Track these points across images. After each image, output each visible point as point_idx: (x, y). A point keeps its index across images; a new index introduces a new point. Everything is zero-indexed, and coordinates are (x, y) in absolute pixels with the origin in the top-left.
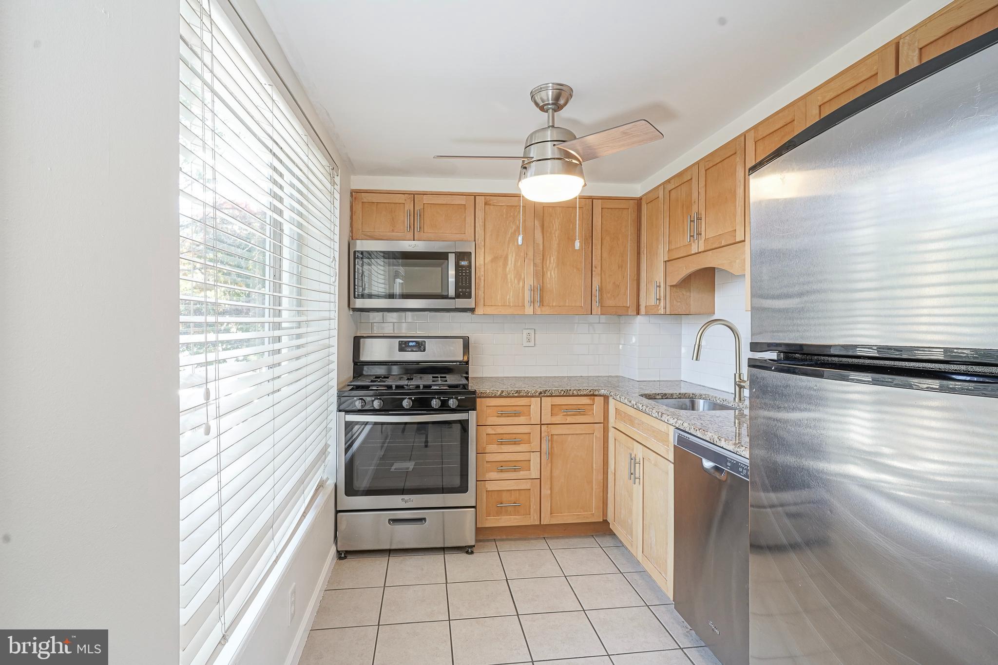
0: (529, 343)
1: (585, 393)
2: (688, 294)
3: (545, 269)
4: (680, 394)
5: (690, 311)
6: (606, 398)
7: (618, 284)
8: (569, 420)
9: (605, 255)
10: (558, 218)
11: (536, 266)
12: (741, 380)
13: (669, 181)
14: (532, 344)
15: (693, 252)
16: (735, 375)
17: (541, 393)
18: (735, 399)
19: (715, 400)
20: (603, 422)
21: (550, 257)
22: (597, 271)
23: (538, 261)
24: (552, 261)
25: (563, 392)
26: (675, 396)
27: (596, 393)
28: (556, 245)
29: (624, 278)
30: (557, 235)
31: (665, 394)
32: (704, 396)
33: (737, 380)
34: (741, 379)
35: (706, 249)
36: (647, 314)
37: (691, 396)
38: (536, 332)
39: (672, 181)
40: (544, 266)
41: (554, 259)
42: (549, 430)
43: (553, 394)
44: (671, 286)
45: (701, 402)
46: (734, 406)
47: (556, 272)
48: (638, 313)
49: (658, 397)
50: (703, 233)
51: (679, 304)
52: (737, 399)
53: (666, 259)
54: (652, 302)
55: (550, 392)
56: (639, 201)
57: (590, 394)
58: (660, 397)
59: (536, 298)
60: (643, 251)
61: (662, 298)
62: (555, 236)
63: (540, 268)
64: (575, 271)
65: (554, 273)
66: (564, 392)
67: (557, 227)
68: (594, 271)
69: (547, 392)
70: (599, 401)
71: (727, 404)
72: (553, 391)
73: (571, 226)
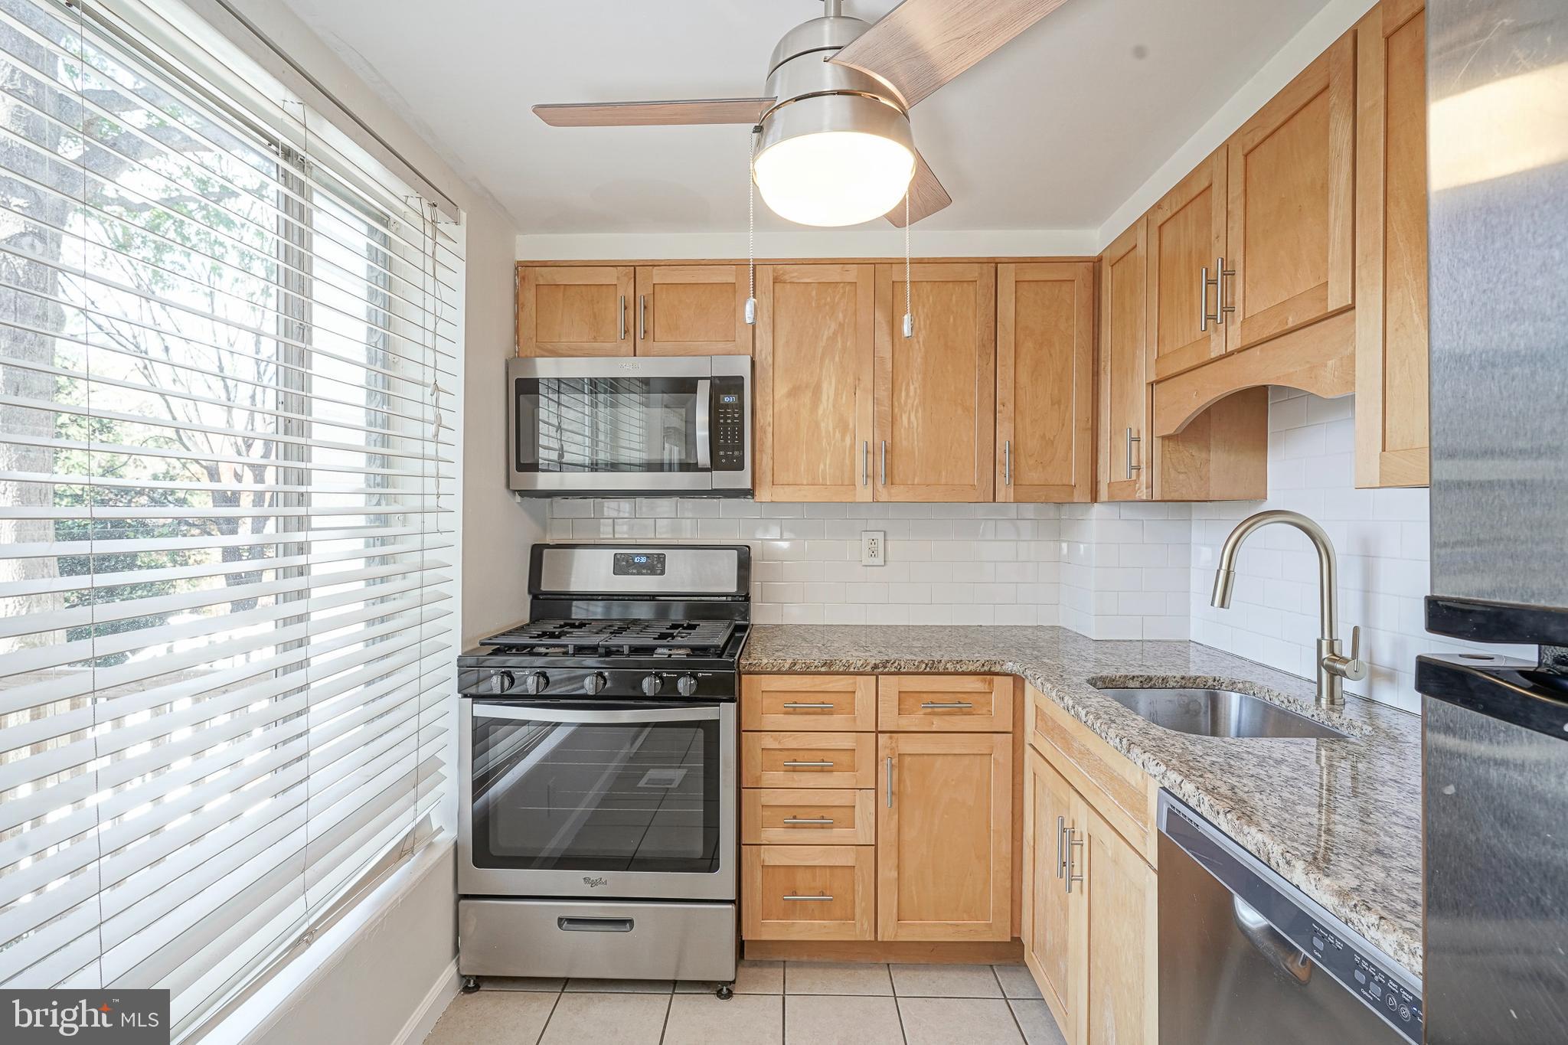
0: (873, 559)
1: (971, 668)
2: (1204, 455)
3: (896, 410)
4: (1183, 678)
5: (1208, 494)
6: (1018, 681)
7: (1052, 438)
8: (938, 724)
9: (1024, 379)
10: (924, 306)
11: (877, 404)
12: (1334, 655)
13: (1158, 206)
14: (880, 561)
15: (1213, 355)
16: (1319, 643)
17: (876, 667)
18: (1318, 699)
19: (1267, 698)
20: (1011, 730)
21: (908, 385)
22: (1005, 412)
23: (883, 393)
24: (912, 393)
25: (924, 666)
26: (1172, 684)
27: (997, 668)
28: (919, 360)
29: (1063, 425)
30: (921, 340)
31: (1150, 679)
32: (1240, 686)
33: (1325, 654)
34: (1336, 652)
35: (1246, 343)
36: (1112, 501)
37: (1210, 682)
38: (888, 538)
39: (1166, 206)
40: (896, 404)
41: (915, 388)
42: (894, 745)
43: (902, 670)
44: (1164, 438)
45: (1234, 698)
46: (1316, 718)
47: (920, 414)
48: (1095, 499)
49: (1131, 684)
50: (1239, 307)
51: (1181, 477)
52: (1323, 701)
53: (1153, 378)
54: (1122, 474)
55: (896, 664)
56: (1095, 265)
57: (982, 670)
58: (1138, 684)
59: (879, 464)
60: (1105, 366)
61: (1143, 466)
62: (918, 342)
63: (887, 408)
64: (960, 411)
65: (916, 417)
66: (927, 665)
67: (922, 323)
68: (1000, 412)
69: (889, 665)
70: (1003, 687)
71: (1299, 712)
72: (903, 663)
73: (952, 320)
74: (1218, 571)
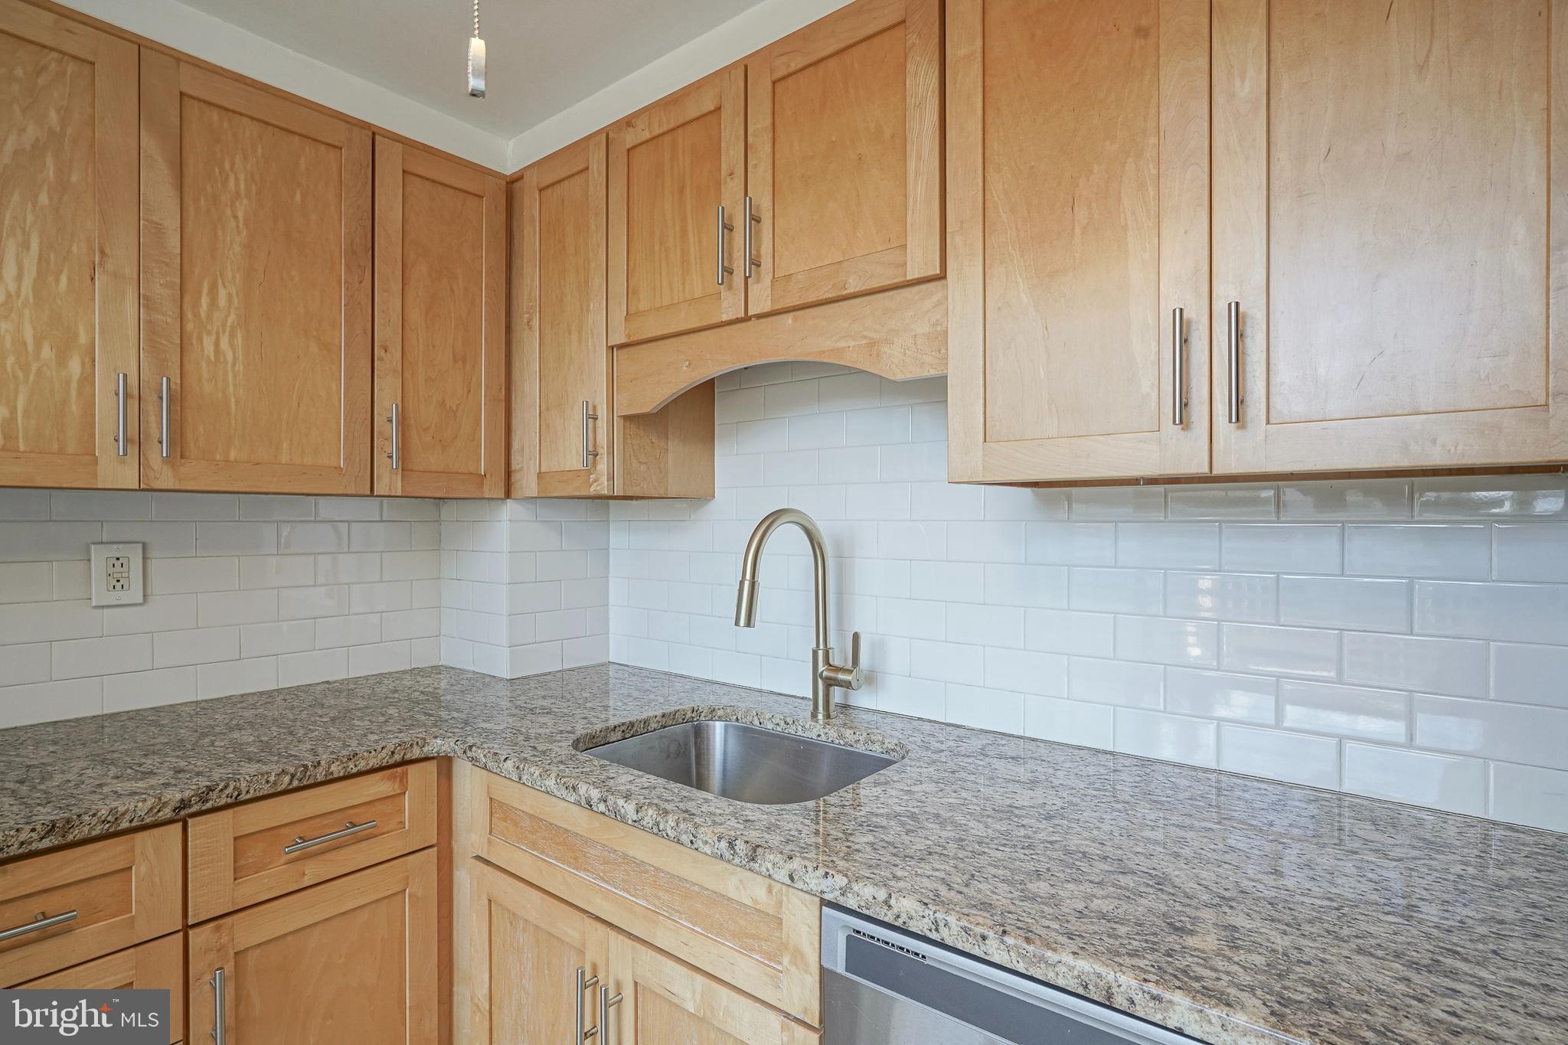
1: (373, 762)
2: (662, 444)
3: (190, 326)
4: (663, 716)
5: (667, 490)
6: (445, 764)
7: (454, 407)
8: (313, 871)
9: (415, 315)
10: (245, 158)
11: (147, 307)
12: (831, 666)
13: (628, 122)
14: (135, 594)
15: (725, 318)
16: (815, 653)
17: (184, 804)
18: (814, 715)
19: (756, 722)
20: (434, 841)
21: (213, 288)
22: (389, 361)
23: (162, 288)
24: (222, 302)
25: (287, 779)
26: (653, 725)
27: (416, 753)
28: (237, 248)
29: (469, 391)
30: (240, 215)
31: (632, 724)
32: (720, 713)
33: (821, 668)
34: (831, 663)
35: (778, 306)
36: (542, 498)
37: (689, 714)
38: (151, 554)
39: (641, 123)
40: (189, 315)
41: (230, 295)
42: (225, 939)
43: (243, 797)
44: (627, 418)
45: (718, 728)
46: (823, 738)
47: (239, 340)
48: (508, 495)
49: (613, 737)
50: (766, 262)
51: (643, 468)
52: (820, 717)
53: (619, 338)
55: (229, 791)
56: (511, 185)
57: (391, 761)
58: (619, 735)
59: (152, 418)
60: (529, 320)
61: (603, 451)
62: (235, 217)
63: (167, 316)
64: (314, 348)
65: (232, 345)
66: (293, 776)
67: (242, 186)
68: (381, 359)
69: (214, 795)
70: (420, 777)
71: (800, 733)
72: (244, 784)
73: (298, 197)
74: (742, 583)
